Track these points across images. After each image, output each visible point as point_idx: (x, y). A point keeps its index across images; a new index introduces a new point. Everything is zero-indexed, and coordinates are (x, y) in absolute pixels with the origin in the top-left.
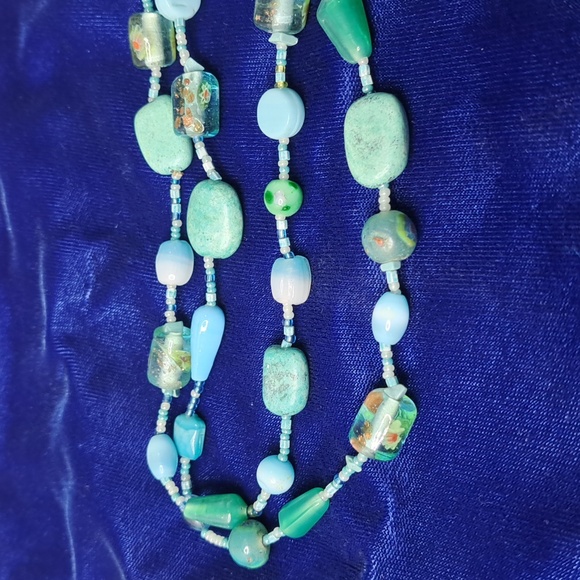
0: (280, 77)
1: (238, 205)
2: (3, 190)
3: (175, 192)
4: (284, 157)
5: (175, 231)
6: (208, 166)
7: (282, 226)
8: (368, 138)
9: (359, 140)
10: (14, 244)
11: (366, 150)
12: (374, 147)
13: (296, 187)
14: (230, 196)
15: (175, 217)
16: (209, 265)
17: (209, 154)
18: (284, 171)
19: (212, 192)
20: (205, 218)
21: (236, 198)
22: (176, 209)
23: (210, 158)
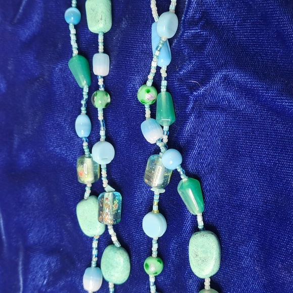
0: (155, 208)
1: (129, 260)
2: (1, 219)
3: (95, 244)
4: (155, 247)
5: (94, 263)
6: (114, 239)
7: (152, 280)
8: (201, 255)
9: (197, 256)
10: (6, 245)
11: (200, 261)
12: (204, 261)
13: (160, 263)
14: (125, 257)
15: (94, 257)
16: (111, 286)
17: (115, 232)
18: (155, 254)
19: (116, 254)
20: (112, 265)
21: (128, 258)
22: (95, 252)
23: (115, 234)
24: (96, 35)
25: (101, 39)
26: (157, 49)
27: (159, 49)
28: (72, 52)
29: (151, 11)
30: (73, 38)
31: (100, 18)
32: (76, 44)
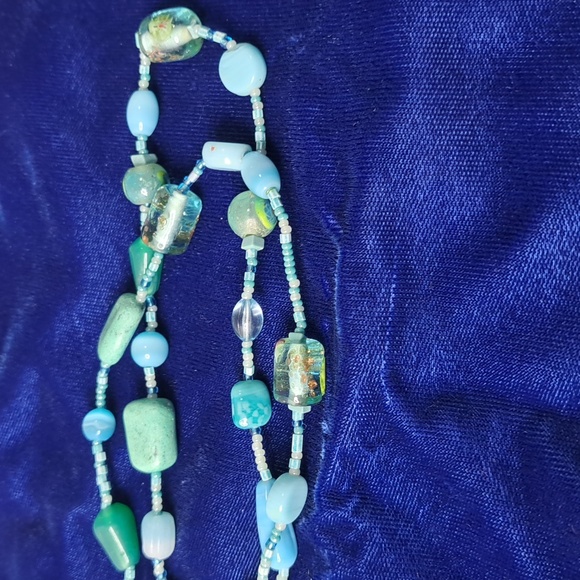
24: (147, 478)
25: (156, 485)
26: (267, 545)
27: (271, 546)
28: (99, 501)
29: (254, 457)
30: (101, 471)
31: (154, 451)
32: (107, 483)
